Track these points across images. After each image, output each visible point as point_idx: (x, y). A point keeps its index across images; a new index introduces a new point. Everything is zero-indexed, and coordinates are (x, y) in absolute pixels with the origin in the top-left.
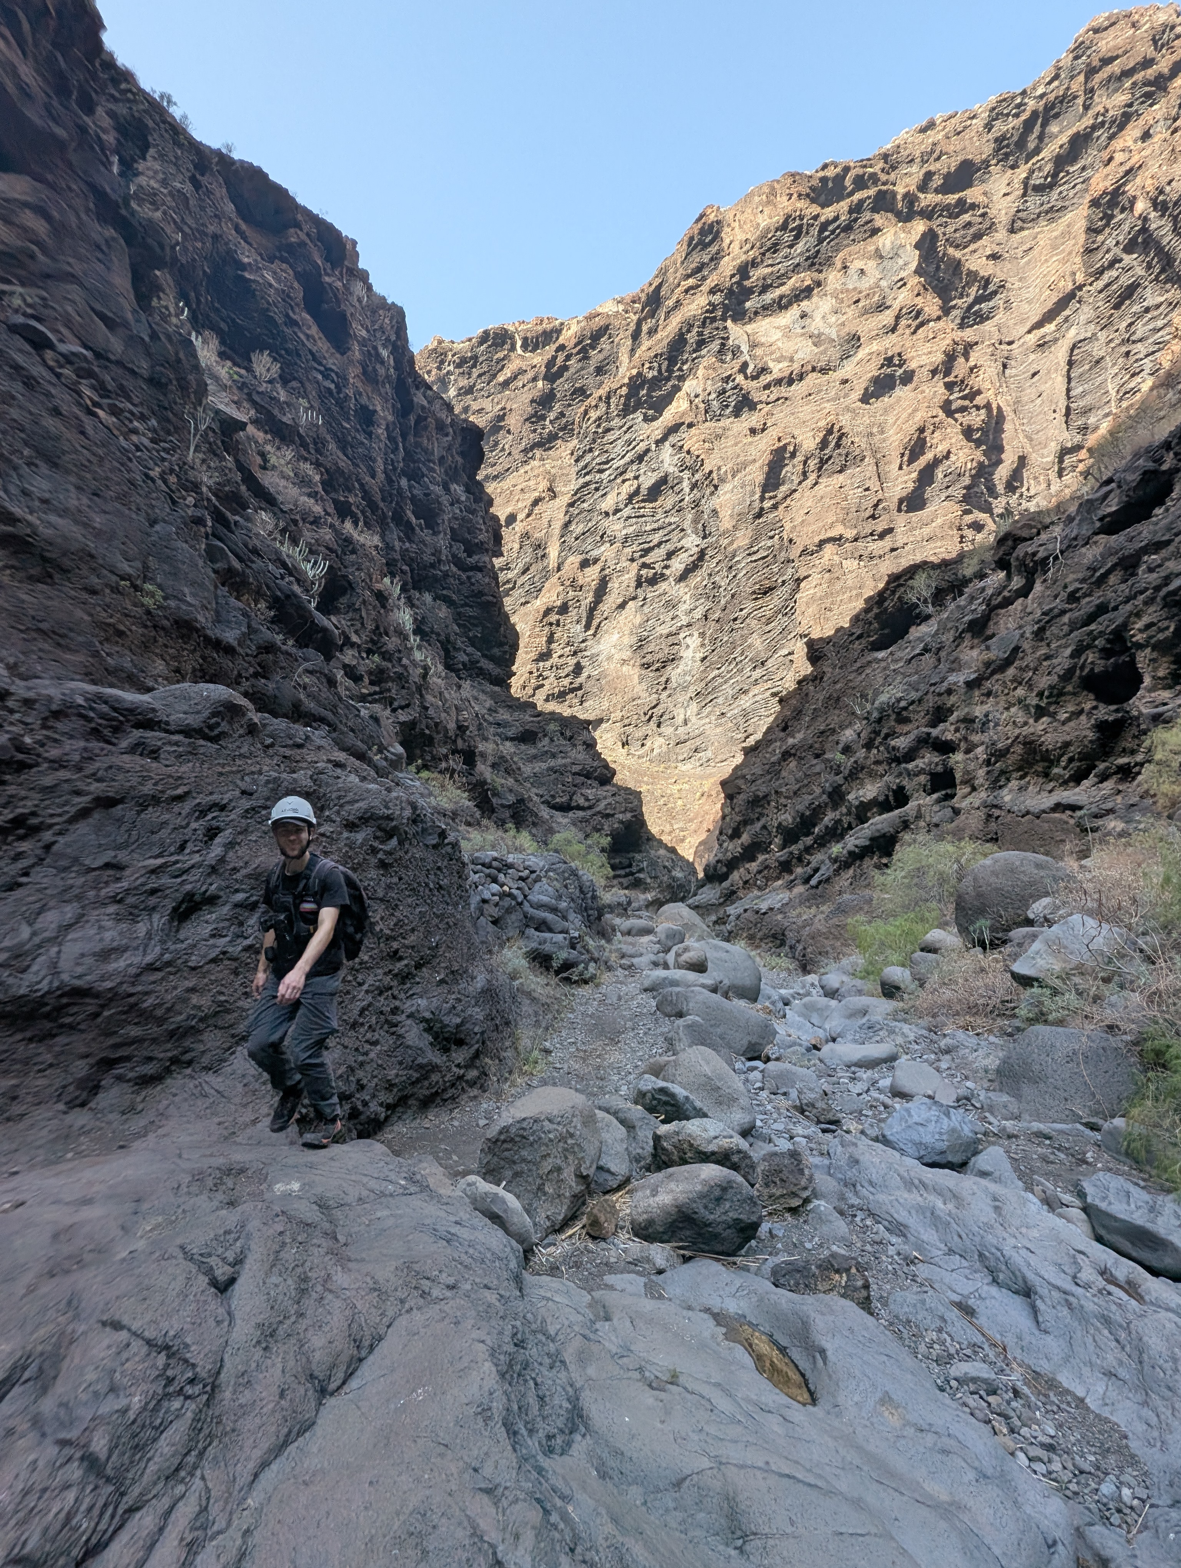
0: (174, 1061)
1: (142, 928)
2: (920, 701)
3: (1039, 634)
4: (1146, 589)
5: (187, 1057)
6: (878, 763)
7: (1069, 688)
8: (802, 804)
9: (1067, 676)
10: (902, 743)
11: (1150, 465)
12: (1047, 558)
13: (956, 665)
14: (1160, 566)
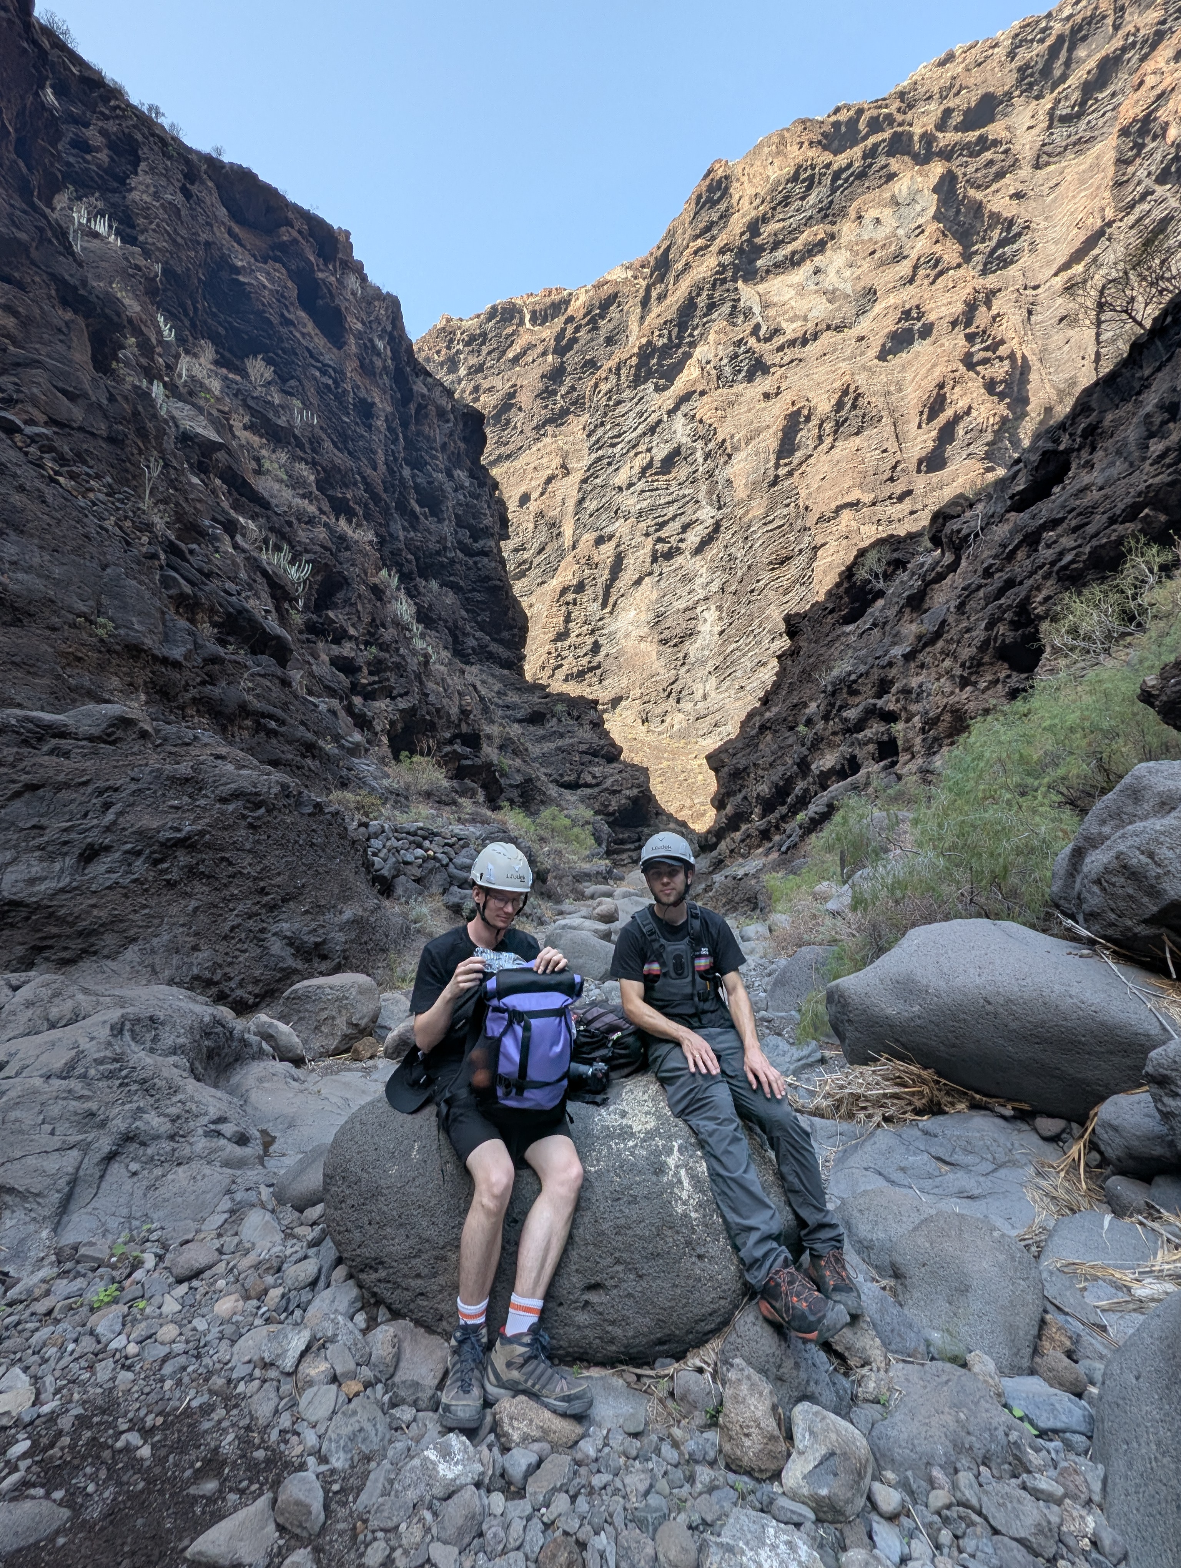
0: (84, 951)
1: (57, 866)
2: (867, 673)
3: (961, 608)
4: (1044, 565)
5: (93, 949)
6: (834, 733)
7: (986, 659)
8: (775, 776)
9: (983, 647)
10: (852, 714)
11: (1050, 445)
12: (969, 535)
13: (897, 639)
14: (1055, 542)
